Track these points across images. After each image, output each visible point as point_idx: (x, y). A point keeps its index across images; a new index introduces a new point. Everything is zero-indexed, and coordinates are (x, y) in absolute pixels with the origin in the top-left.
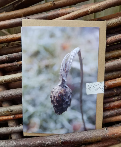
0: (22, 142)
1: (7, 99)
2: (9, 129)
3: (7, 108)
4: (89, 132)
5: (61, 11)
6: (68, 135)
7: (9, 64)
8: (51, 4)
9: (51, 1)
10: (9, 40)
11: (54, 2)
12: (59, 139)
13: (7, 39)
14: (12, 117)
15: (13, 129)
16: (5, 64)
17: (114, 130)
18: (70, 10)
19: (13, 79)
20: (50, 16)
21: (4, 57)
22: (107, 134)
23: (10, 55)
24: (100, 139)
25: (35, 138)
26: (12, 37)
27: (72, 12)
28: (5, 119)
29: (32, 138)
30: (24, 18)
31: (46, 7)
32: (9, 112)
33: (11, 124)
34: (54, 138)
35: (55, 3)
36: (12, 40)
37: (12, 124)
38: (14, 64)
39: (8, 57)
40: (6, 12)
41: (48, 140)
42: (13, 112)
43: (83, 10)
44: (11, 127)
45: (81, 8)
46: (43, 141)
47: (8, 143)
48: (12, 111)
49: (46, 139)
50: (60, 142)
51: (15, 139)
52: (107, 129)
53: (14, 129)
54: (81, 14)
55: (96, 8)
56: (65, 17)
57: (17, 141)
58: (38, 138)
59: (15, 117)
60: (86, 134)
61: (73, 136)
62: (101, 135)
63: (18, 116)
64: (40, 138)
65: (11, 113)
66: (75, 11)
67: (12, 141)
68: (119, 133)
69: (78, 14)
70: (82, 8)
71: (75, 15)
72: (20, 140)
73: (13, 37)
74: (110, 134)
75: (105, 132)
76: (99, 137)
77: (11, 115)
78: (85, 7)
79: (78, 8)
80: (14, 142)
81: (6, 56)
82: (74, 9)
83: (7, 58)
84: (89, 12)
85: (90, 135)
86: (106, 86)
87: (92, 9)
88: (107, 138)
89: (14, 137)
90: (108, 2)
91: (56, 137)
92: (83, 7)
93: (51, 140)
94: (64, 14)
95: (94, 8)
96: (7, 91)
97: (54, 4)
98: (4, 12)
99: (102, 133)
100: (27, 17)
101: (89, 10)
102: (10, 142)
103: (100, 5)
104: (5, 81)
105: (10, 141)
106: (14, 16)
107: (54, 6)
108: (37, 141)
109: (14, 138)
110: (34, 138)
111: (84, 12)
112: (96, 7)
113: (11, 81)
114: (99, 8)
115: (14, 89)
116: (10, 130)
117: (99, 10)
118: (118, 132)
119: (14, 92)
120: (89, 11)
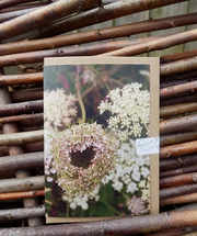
0: (46, 231)
1: (25, 167)
2: (25, 212)
6: (113, 222)
7: (30, 116)
9: (96, 30)
11: (99, 30)
12: (100, 227)
14: (31, 193)
21: (23, 105)
23: (33, 102)
26: (36, 77)
27: (124, 46)
28: (20, 197)
30: (55, 50)
33: (28, 203)
35: (101, 32)
39: (29, 106)
42: (33, 187)
51: (35, 227)
52: (169, 214)
53: (34, 211)
57: (38, 229)
59: (36, 194)
62: (160, 223)
63: (40, 192)
64: (73, 225)
65: (30, 188)
66: (129, 45)
67: (30, 230)
72: (42, 228)
78: (143, 41)
79: (133, 43)
81: (27, 103)
86: (168, 154)
95: (156, 44)
97: (99, 34)
98: (26, 40)
100: (60, 49)
105: (27, 229)
108: (68, 230)
109: (33, 224)
111: (141, 49)
113: (32, 140)
114: (163, 45)
120: (148, 48)
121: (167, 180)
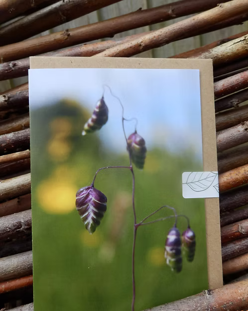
4: (170, 307)
5: (84, 48)
8: (62, 36)
9: (63, 30)
17: (226, 292)
18: (102, 46)
22: (213, 304)
27: (107, 48)
30: (5, 64)
31: (52, 42)
35: (71, 33)
43: (128, 43)
45: (125, 41)
52: (211, 293)
55: (154, 39)
62: (199, 309)
66: (113, 46)
68: (239, 298)
69: (120, 51)
70: (128, 41)
74: (220, 304)
75: (207, 301)
79: (119, 42)
82: (111, 44)
84: (141, 48)
87: (148, 42)
90: (176, 27)
92: (128, 38)
94: (91, 52)
95: (151, 38)
97: (69, 35)
99: (201, 304)
100: (12, 62)
101: (142, 42)
103: (161, 33)
107: (68, 39)
111: (131, 47)
112: (154, 37)
114: (160, 39)
117: (161, 42)
118: (235, 295)
120: (140, 45)
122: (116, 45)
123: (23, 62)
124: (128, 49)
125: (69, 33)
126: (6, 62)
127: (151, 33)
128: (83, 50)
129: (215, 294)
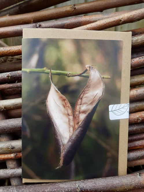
0: (26, 190)
1: (7, 131)
2: (8, 172)
3: (6, 143)
4: (117, 179)
5: (84, 18)
6: (88, 182)
8: (70, 8)
9: (72, 5)
10: (12, 53)
11: (74, 5)
12: (77, 187)
13: (9, 52)
14: (12, 155)
15: (14, 173)
16: (5, 84)
18: (95, 18)
19: (16, 105)
20: (68, 23)
21: (5, 75)
22: (141, 181)
23: (13, 72)
24: (131, 188)
25: (44, 184)
26: (16, 49)
27: (98, 20)
28: (3, 159)
29: (40, 185)
30: (34, 24)
31: (64, 12)
32: (9, 149)
33: (10, 164)
34: (70, 186)
35: (77, 7)
36: (17, 53)
37: (12, 165)
38: (19, 85)
39: (10, 76)
40: (9, 15)
41: (62, 188)
42: (14, 150)
43: (113, 18)
44: (12, 170)
45: (110, 16)
46: (55, 190)
47: (7, 191)
48: (13, 148)
49: (59, 187)
50: (78, 191)
51: (17, 186)
52: (141, 175)
53: (16, 172)
54: (110, 24)
55: (131, 17)
56: (89, 26)
57: (20, 188)
58: (47, 185)
59: (17, 156)
60: (113, 181)
61: (95, 183)
62: (133, 183)
63: (21, 155)
64: (51, 185)
65: (11, 151)
66: (103, 19)
67: (12, 189)
69: (107, 23)
71: (103, 25)
72: (23, 188)
73: (18, 49)
75: (138, 179)
76: (131, 185)
77: (12, 153)
78: (115, 15)
79: (106, 16)
80: (14, 190)
81: (8, 74)
82: (101, 17)
83: (8, 77)
84: (121, 22)
85: (118, 182)
86: (139, 119)
87: (126, 18)
88: (141, 187)
89: (14, 182)
91: (73, 184)
92: (112, 14)
93: (66, 188)
94: (88, 22)
95: (128, 16)
96: (8, 120)
97: (75, 8)
98: (7, 15)
99: (134, 180)
100: (39, 23)
101: (122, 18)
102: (10, 190)
103: (136, 14)
104: (5, 108)
105: (9, 188)
106: (21, 21)
107: (74, 11)
108: (47, 189)
109: (15, 184)
110: (42, 185)
111: (114, 21)
112: (131, 16)
113: (13, 107)
114: (135, 17)
115: (17, 119)
116: (10, 173)
117: (135, 19)
119: (18, 122)
120: (121, 20)
121: (138, 143)
122: (105, 19)
123: (45, 24)
124: (112, 22)
125: (75, 7)
126: (35, 23)
127: (129, 13)
128: (83, 20)
129: (143, 176)
